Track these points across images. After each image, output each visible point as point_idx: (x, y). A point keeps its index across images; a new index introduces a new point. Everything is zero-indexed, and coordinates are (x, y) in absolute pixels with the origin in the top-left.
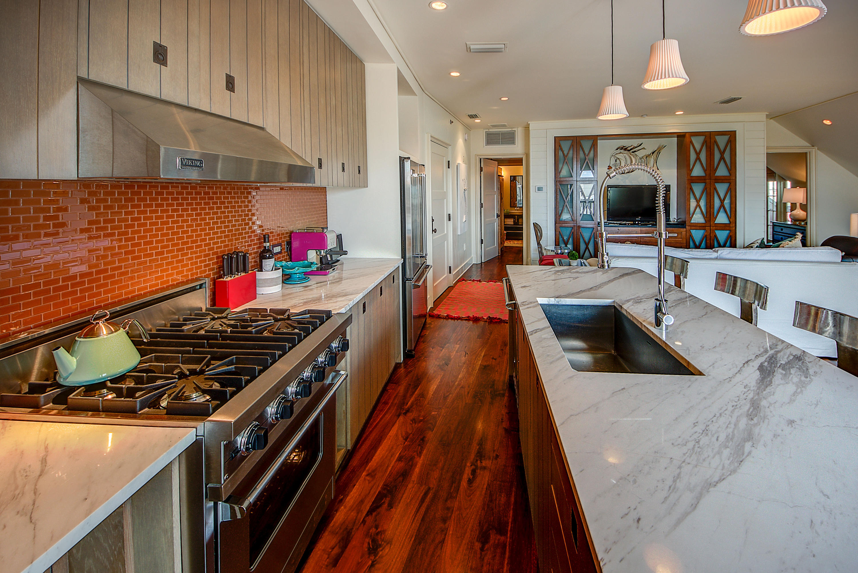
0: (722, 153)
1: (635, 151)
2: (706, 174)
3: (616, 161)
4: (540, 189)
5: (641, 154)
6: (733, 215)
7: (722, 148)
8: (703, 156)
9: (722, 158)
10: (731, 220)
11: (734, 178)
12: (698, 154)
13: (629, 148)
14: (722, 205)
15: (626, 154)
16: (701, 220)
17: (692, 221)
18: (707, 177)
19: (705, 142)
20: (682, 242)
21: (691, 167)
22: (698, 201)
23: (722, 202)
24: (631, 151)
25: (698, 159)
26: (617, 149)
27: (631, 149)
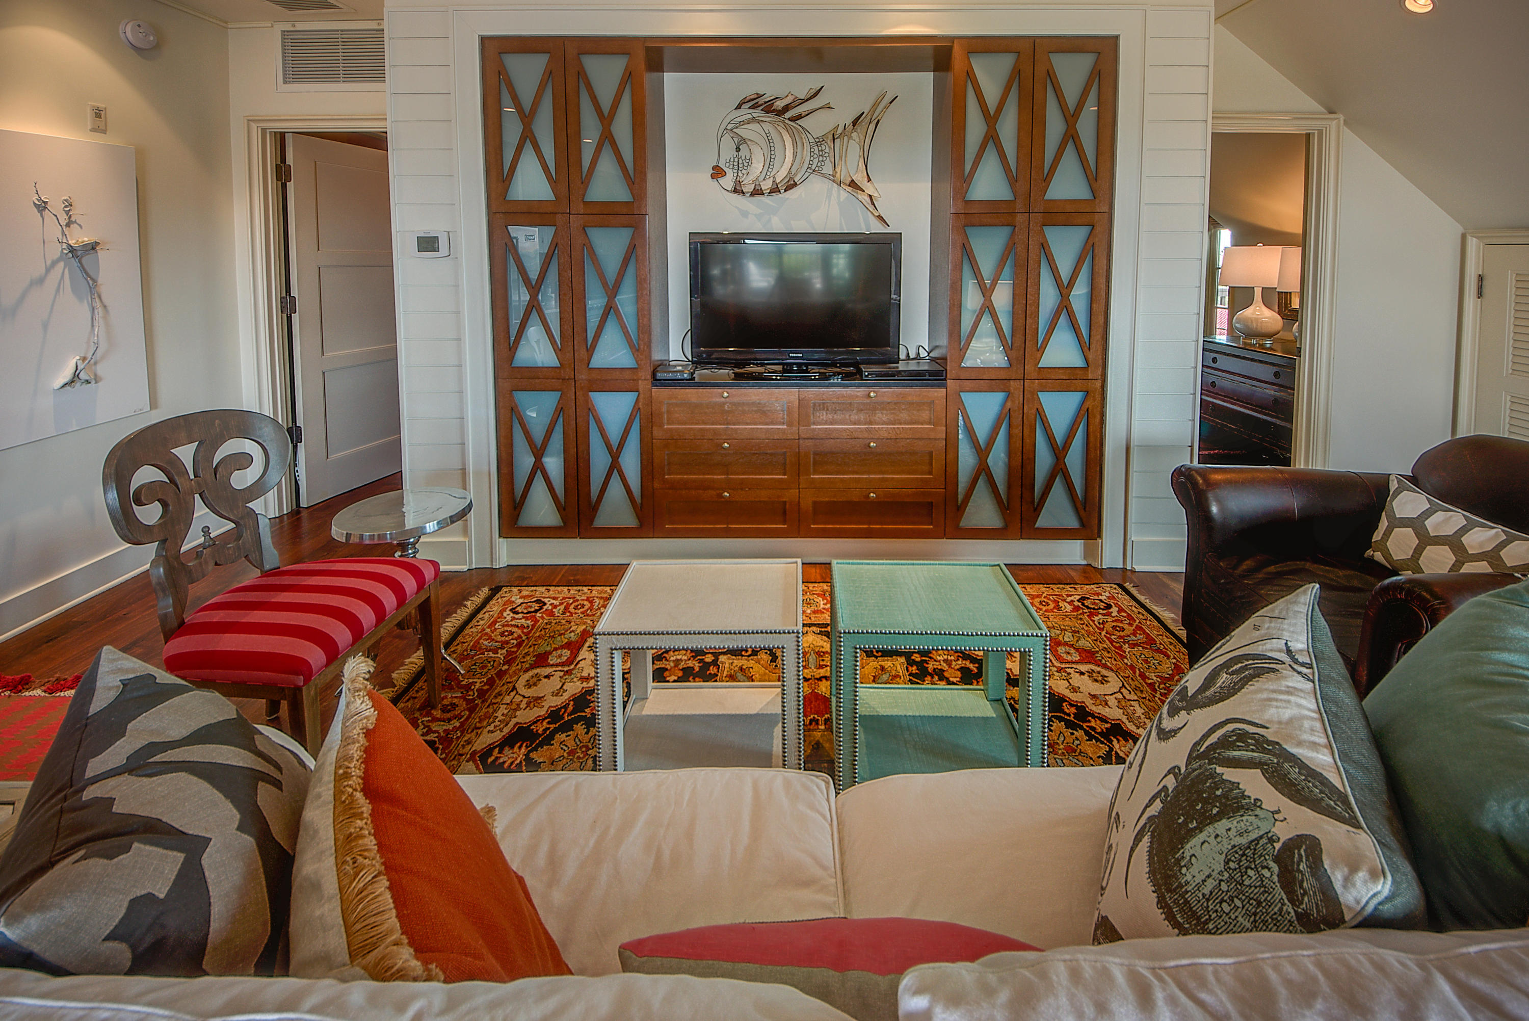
0: (1071, 118)
1: (800, 117)
2: (1015, 193)
3: (738, 149)
4: (428, 244)
5: (818, 124)
6: (1097, 337)
7: (1071, 97)
8: (1008, 129)
9: (1071, 136)
10: (1091, 356)
11: (1105, 209)
12: (991, 119)
13: (779, 104)
14: (1064, 306)
15: (769, 125)
16: (994, 357)
17: (967, 363)
18: (1019, 206)
19: (1016, 74)
20: (932, 435)
21: (968, 168)
22: (986, 292)
23: (1064, 292)
24: (788, 115)
25: (991, 138)
26: (739, 107)
27: (786, 108)
